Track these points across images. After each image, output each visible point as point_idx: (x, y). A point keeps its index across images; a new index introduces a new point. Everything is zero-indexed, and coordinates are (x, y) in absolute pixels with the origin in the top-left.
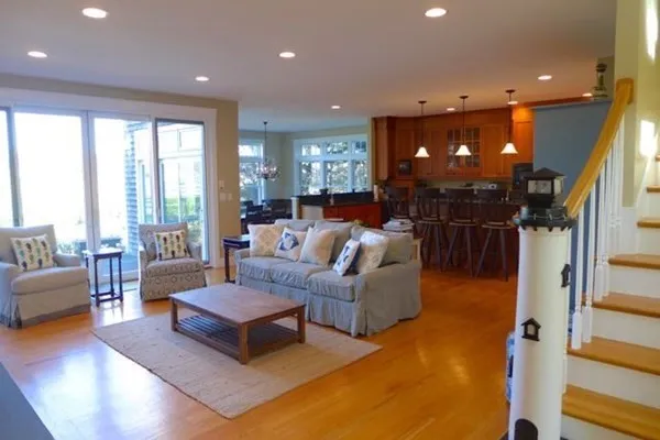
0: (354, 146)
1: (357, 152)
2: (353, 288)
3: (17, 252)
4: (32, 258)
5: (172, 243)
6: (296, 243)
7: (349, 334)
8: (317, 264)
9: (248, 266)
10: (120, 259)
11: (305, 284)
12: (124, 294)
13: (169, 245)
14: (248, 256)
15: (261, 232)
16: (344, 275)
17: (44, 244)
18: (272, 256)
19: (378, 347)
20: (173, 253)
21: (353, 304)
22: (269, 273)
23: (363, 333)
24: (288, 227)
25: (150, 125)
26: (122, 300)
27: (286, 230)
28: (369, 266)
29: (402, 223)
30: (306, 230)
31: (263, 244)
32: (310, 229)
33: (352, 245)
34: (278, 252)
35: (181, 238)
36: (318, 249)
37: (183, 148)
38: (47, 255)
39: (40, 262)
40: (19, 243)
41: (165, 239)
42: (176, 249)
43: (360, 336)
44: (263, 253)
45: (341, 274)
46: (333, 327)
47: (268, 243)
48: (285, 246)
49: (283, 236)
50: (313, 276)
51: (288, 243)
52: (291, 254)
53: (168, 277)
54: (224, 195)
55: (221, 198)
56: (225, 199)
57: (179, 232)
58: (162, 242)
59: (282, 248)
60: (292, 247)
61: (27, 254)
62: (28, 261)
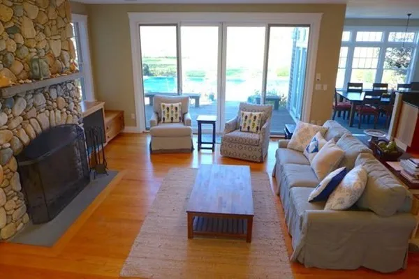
3: (162, 111)
4: (168, 116)
6: (316, 149)
8: (316, 176)
13: (247, 122)
14: (286, 147)
15: (302, 129)
16: (310, 202)
17: (177, 108)
18: (302, 153)
20: (249, 128)
25: (263, 30)
26: (213, 151)
27: (316, 135)
31: (298, 140)
34: (305, 151)
38: (176, 115)
39: (172, 118)
40: (164, 106)
41: (246, 117)
42: (251, 126)
45: (310, 198)
47: (302, 141)
48: (309, 149)
49: (312, 140)
50: (294, 189)
51: (312, 146)
53: (238, 145)
54: (320, 85)
55: (316, 89)
56: (320, 89)
57: (257, 114)
58: (244, 118)
59: (307, 149)
60: (312, 152)
61: (166, 113)
62: (166, 117)
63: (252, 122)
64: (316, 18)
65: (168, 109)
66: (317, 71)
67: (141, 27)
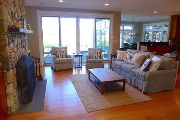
0: (164, 26)
1: (165, 28)
2: (145, 76)
3: (57, 53)
4: (60, 55)
5: (96, 54)
6: (131, 58)
7: (141, 91)
8: (136, 65)
9: (115, 63)
10: (81, 57)
11: (130, 72)
12: (82, 66)
13: (95, 54)
14: (116, 60)
15: (121, 53)
16: (143, 71)
17: (63, 51)
18: (123, 61)
19: (151, 99)
20: (96, 57)
21: (144, 82)
22: (120, 66)
23: (147, 92)
24: (130, 52)
25: (94, 20)
26: (81, 68)
27: (129, 53)
28: (153, 69)
29: (171, 54)
30: (135, 54)
31: (121, 57)
32: (136, 53)
33: (148, 60)
34: (125, 60)
35: (99, 53)
36: (137, 60)
37: (106, 27)
38: (64, 54)
39: (62, 56)
40: (58, 51)
41: (94, 53)
42: (97, 56)
43: (145, 93)
44: (121, 60)
45: (142, 70)
46: (137, 88)
47: (123, 57)
48: (127, 58)
49: (127, 55)
50: (133, 69)
51: (128, 57)
52: (129, 61)
53: (93, 64)
54: (115, 41)
55: (114, 42)
56: (115, 42)
57: (98, 51)
58: (93, 53)
59: (126, 59)
60: (129, 59)
61: (59, 54)
62: (60, 56)
63: (97, 54)
64: (112, 16)
65: (60, 52)
66: (114, 35)
67: (42, 17)
